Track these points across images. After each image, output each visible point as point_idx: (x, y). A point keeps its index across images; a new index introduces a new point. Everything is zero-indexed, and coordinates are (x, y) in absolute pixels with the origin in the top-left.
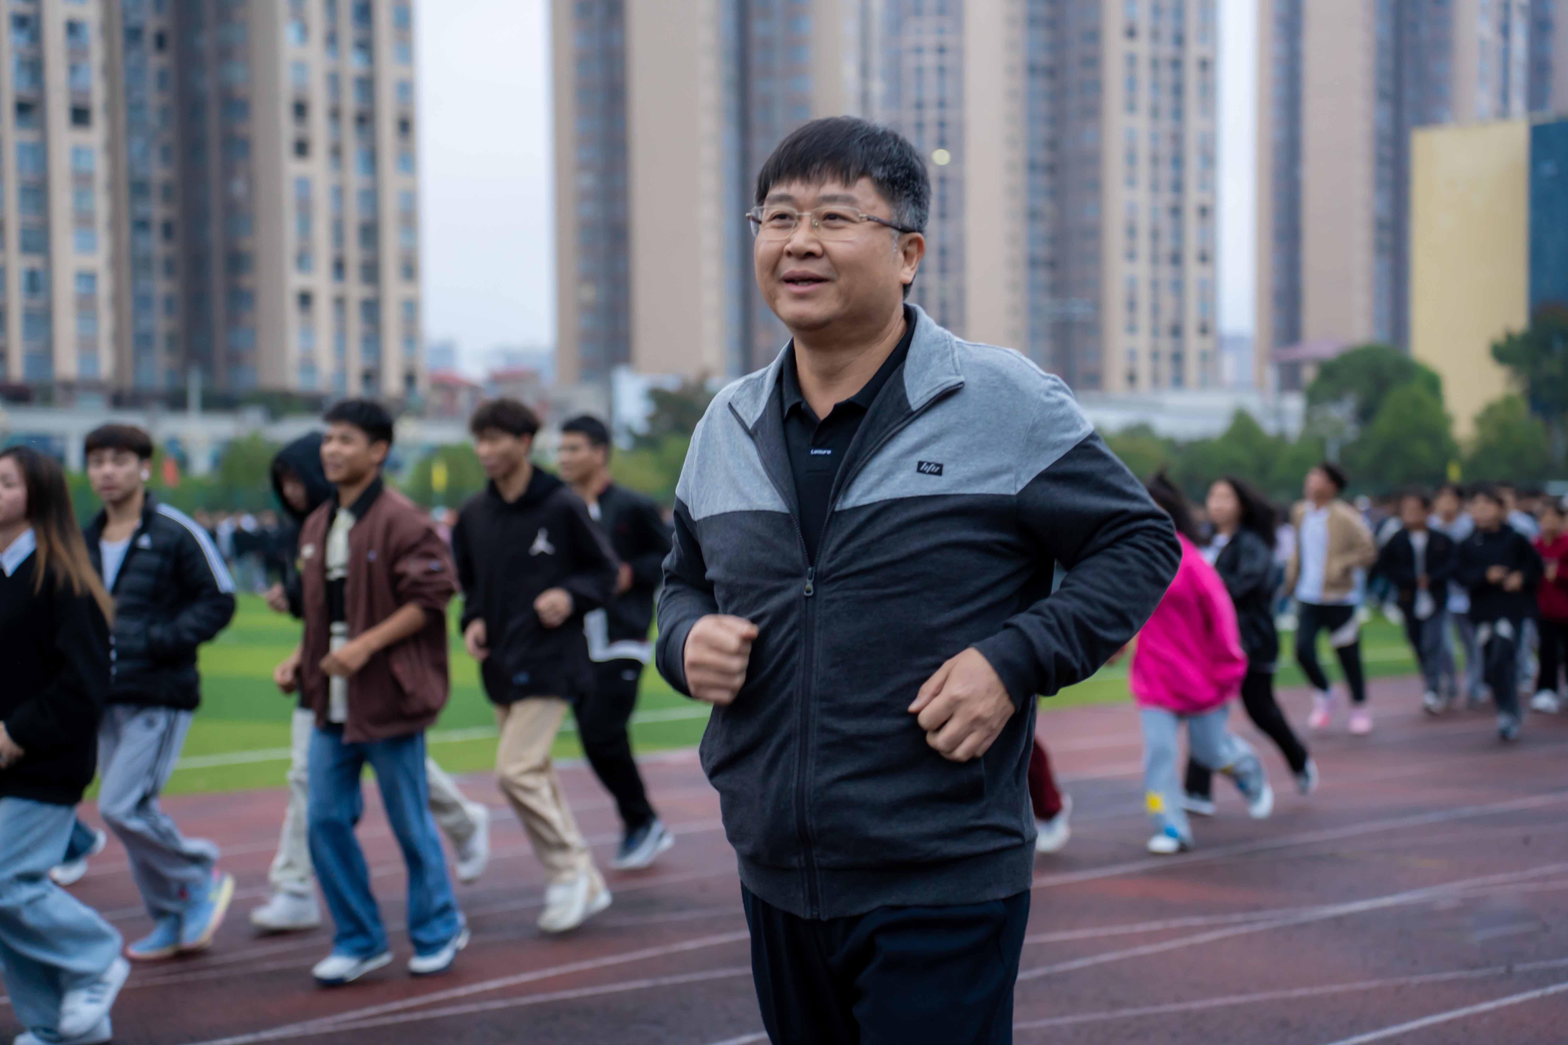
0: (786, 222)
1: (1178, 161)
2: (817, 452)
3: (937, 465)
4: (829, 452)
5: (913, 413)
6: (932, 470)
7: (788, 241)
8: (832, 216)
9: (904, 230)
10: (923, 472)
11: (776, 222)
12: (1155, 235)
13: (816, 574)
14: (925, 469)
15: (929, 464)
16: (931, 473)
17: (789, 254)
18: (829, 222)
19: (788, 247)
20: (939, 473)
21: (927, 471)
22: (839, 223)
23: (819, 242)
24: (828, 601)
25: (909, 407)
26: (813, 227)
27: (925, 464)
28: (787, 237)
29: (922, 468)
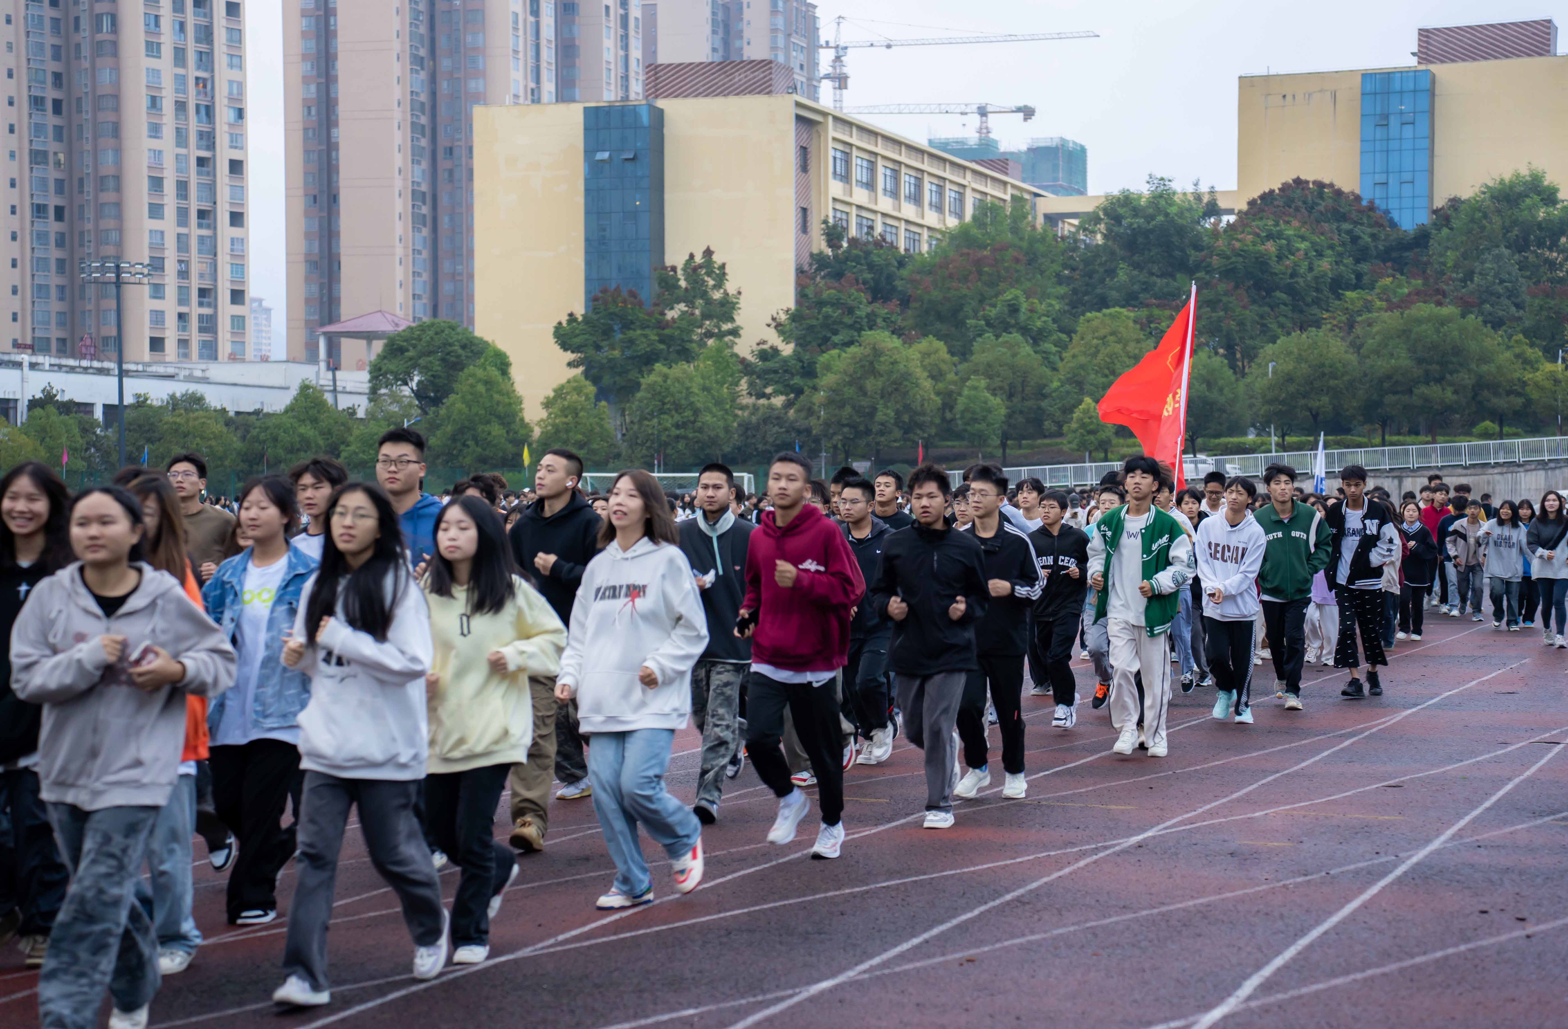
1: (208, 112)
12: (182, 187)
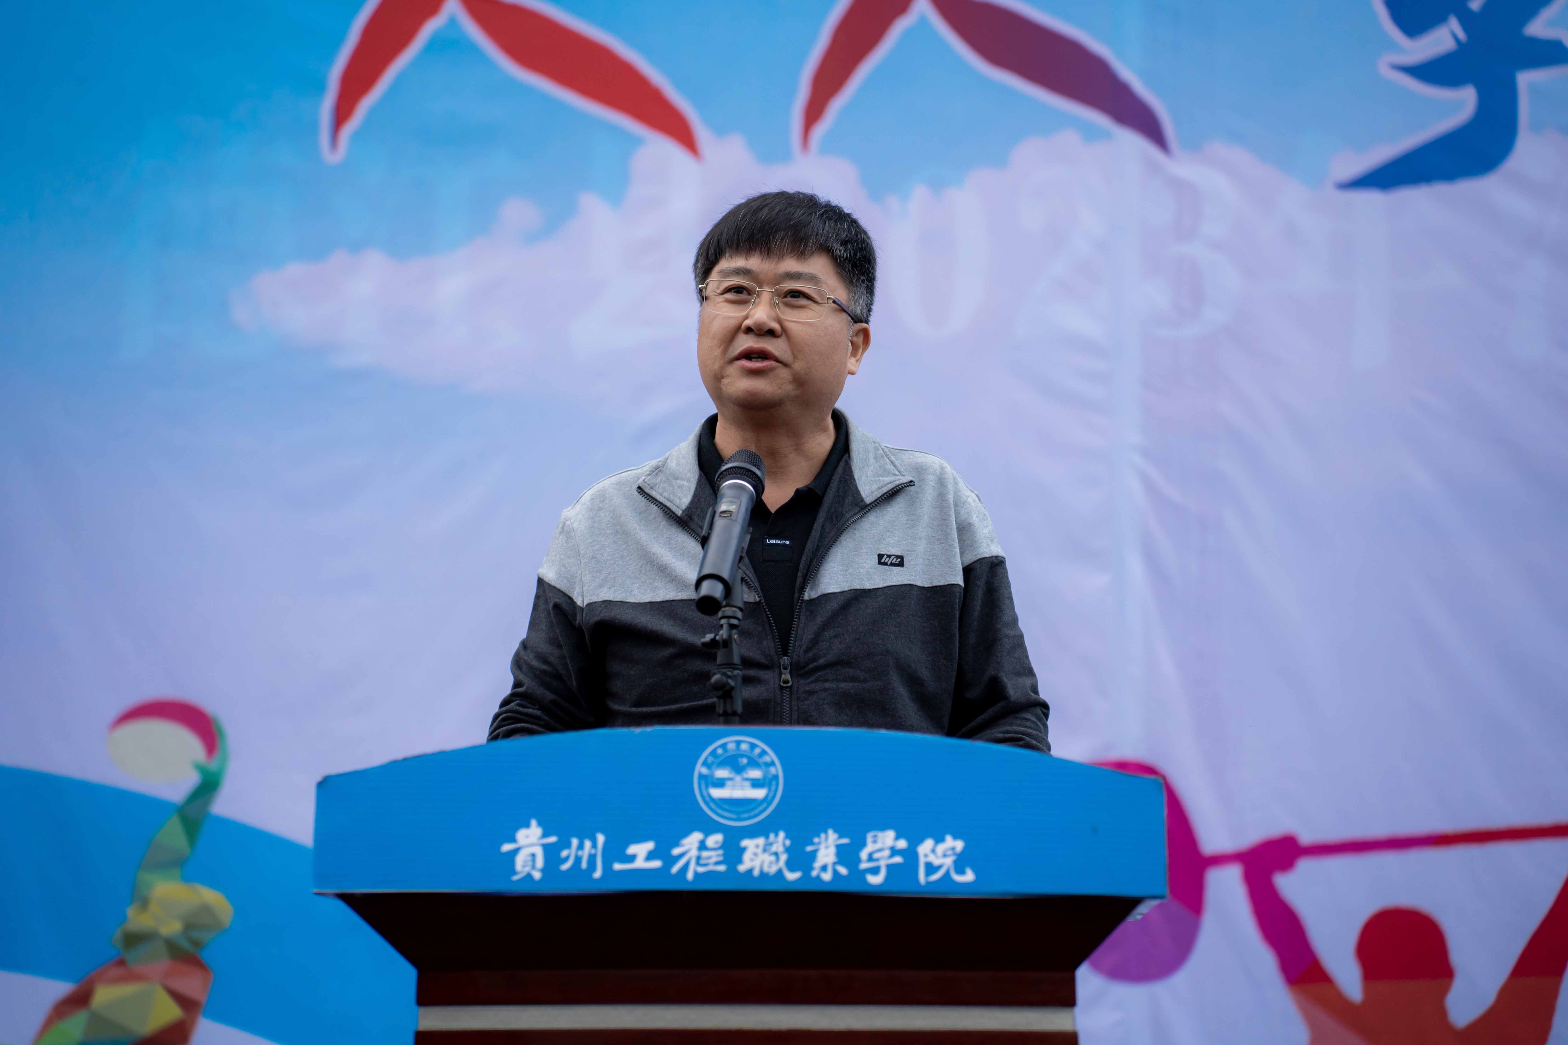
0: (744, 296)
2: (772, 541)
3: (897, 557)
4: (787, 542)
5: (867, 506)
6: (893, 562)
7: (746, 318)
8: (796, 294)
9: (856, 320)
10: (885, 564)
11: (729, 296)
13: (791, 664)
14: (886, 561)
15: (889, 556)
16: (892, 564)
17: (749, 330)
18: (789, 299)
19: (748, 322)
20: (901, 564)
21: (889, 563)
22: (803, 302)
23: (779, 321)
24: (806, 692)
25: (862, 500)
26: (773, 305)
27: (886, 556)
28: (745, 313)
29: (883, 561)
